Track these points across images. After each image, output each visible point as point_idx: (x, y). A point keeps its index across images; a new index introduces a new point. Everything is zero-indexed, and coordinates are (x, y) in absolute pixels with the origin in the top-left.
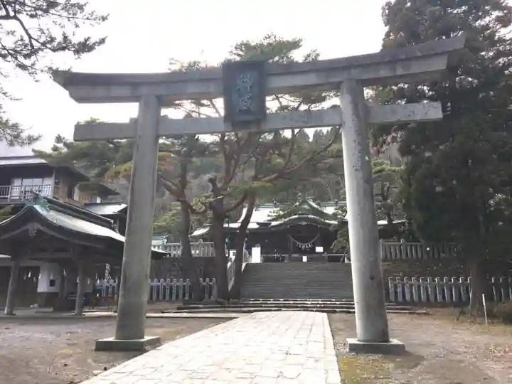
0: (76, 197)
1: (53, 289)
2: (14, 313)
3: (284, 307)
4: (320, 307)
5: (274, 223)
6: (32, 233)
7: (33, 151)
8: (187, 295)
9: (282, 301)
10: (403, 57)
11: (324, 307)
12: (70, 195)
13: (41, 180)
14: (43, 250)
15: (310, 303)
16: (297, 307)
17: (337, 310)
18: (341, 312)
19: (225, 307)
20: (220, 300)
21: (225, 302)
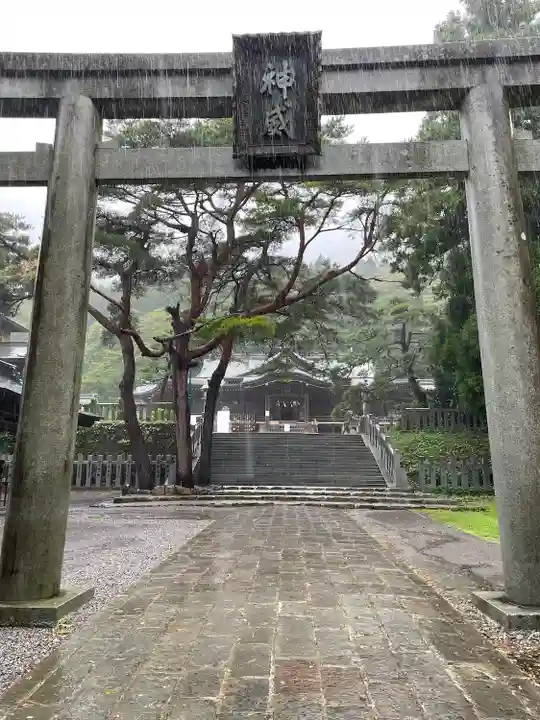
3: (277, 499)
4: (328, 500)
5: (246, 379)
8: (128, 478)
9: (270, 488)
15: (312, 492)
18: (361, 507)
20: (180, 487)
21: (187, 490)
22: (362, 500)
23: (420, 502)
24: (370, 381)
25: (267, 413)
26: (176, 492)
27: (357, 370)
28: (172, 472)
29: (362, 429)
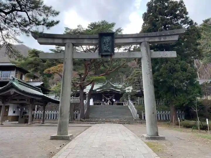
0: (23, 79)
1: (14, 115)
2: (3, 124)
3: (106, 122)
4: (119, 122)
5: (97, 90)
6: (12, 93)
7: (10, 61)
9: (104, 119)
10: (164, 34)
11: (120, 122)
12: (21, 78)
13: (10, 72)
14: (16, 100)
15: (115, 120)
16: (110, 122)
17: (126, 123)
19: (84, 122)
20: (81, 119)
21: (83, 120)
22: (127, 122)
23: (142, 122)
24: (131, 91)
25: (103, 100)
26: (80, 120)
27: (127, 88)
28: (79, 116)
29: (128, 104)
